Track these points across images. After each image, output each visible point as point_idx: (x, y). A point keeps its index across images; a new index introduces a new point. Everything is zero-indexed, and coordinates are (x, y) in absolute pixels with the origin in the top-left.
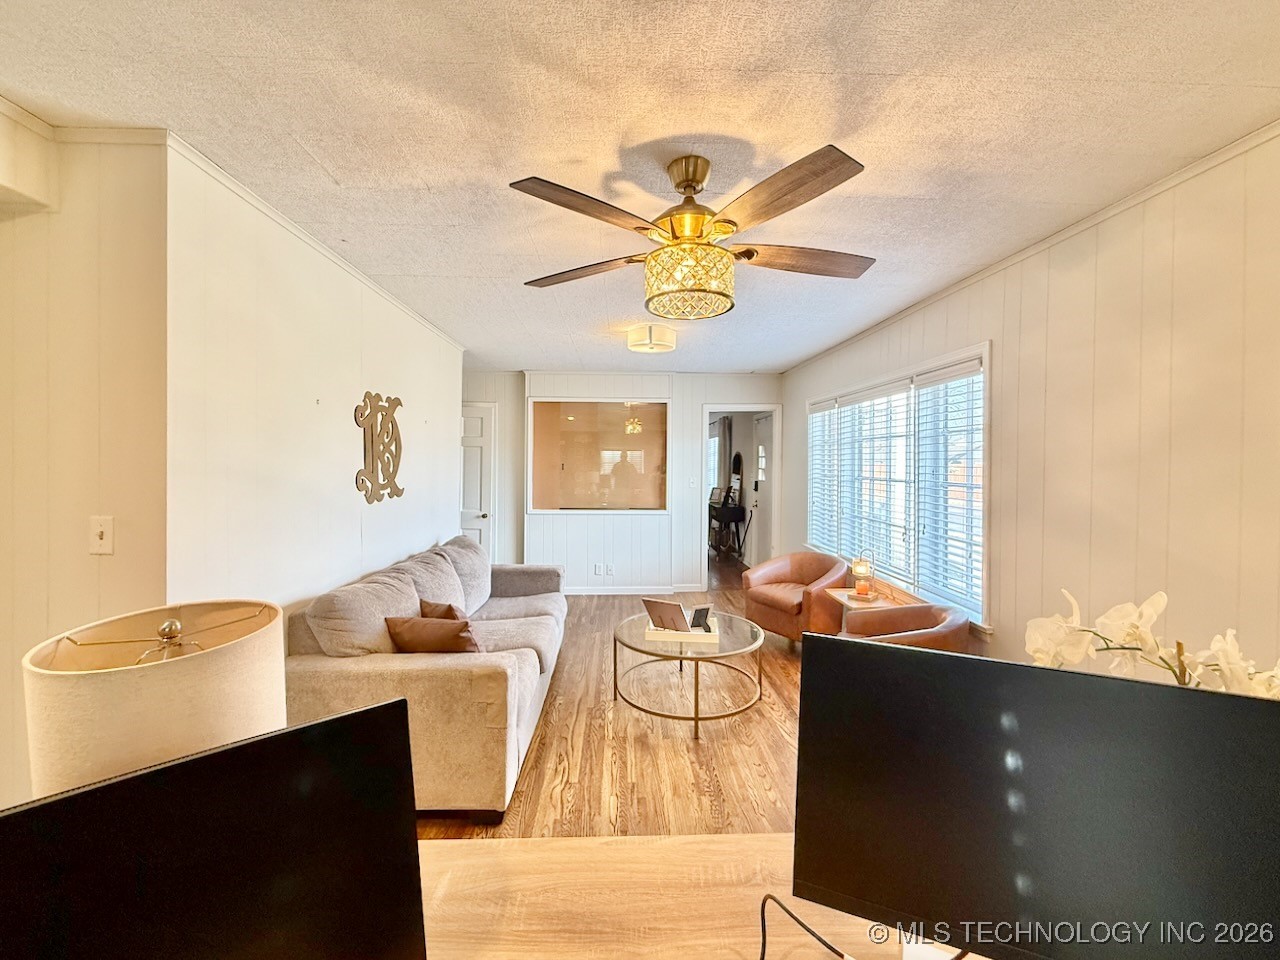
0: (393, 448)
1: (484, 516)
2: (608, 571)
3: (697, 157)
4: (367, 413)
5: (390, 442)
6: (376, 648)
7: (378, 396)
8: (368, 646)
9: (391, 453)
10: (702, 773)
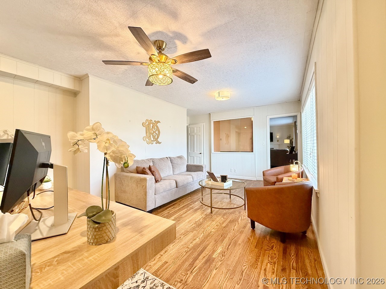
0: (157, 132)
1: (200, 153)
2: (235, 171)
3: (159, 40)
4: (146, 124)
5: (156, 131)
6: (132, 172)
7: (151, 120)
8: (131, 171)
9: (156, 133)
10: (202, 220)
